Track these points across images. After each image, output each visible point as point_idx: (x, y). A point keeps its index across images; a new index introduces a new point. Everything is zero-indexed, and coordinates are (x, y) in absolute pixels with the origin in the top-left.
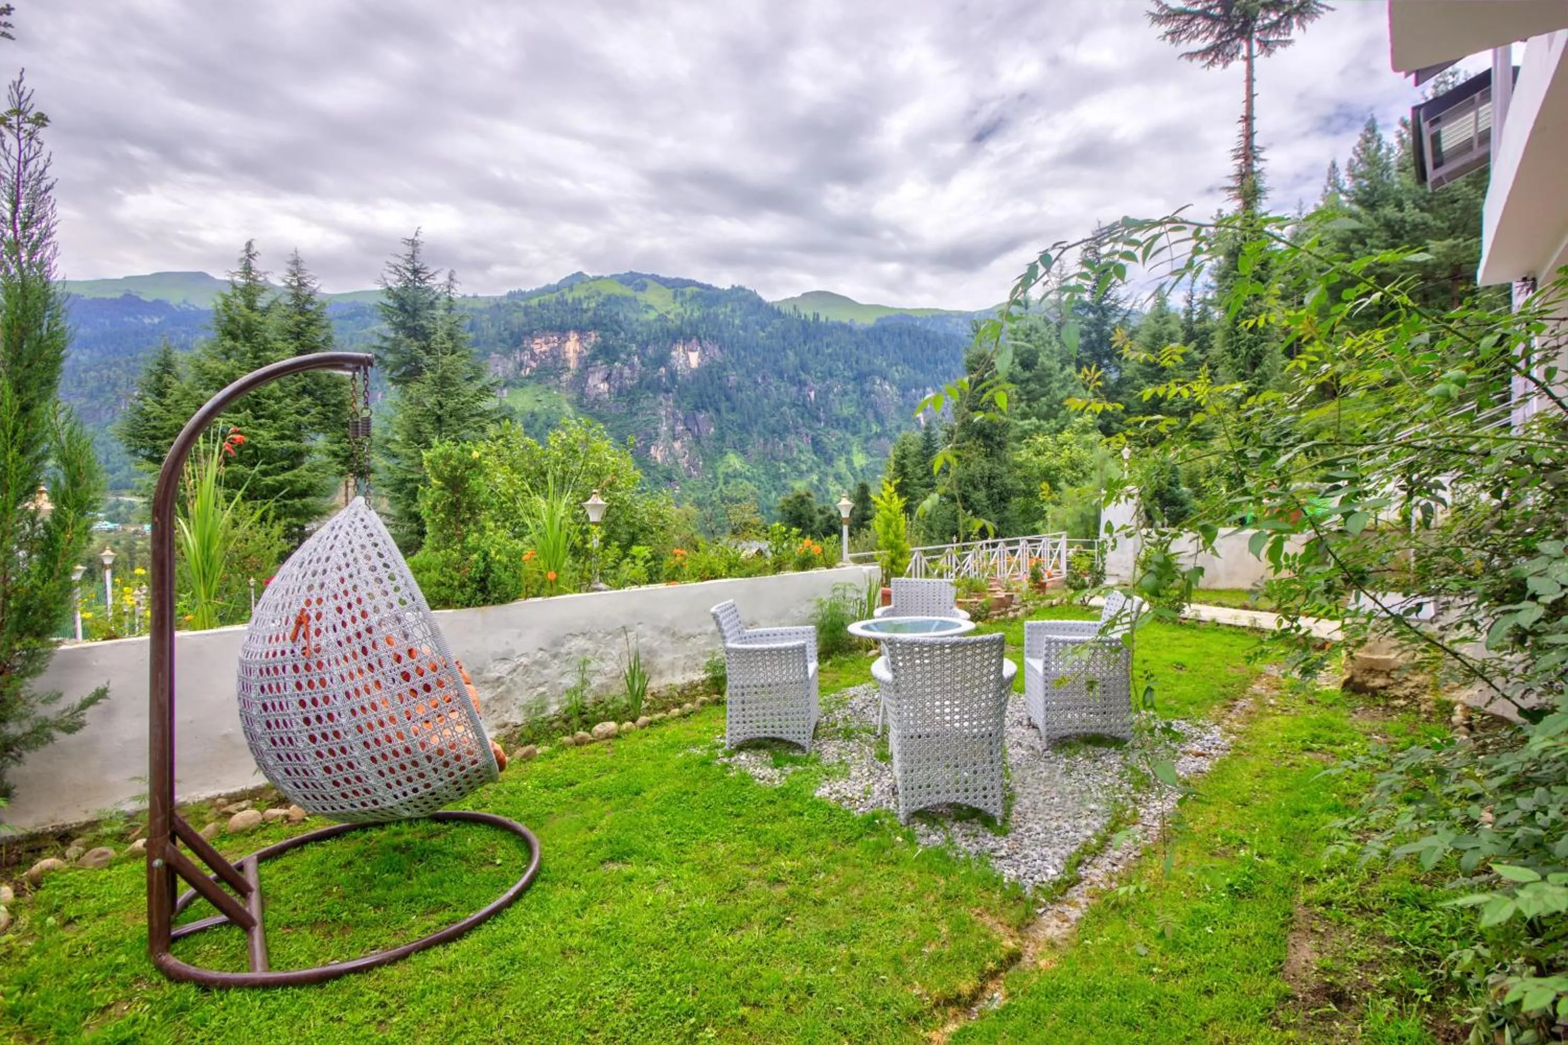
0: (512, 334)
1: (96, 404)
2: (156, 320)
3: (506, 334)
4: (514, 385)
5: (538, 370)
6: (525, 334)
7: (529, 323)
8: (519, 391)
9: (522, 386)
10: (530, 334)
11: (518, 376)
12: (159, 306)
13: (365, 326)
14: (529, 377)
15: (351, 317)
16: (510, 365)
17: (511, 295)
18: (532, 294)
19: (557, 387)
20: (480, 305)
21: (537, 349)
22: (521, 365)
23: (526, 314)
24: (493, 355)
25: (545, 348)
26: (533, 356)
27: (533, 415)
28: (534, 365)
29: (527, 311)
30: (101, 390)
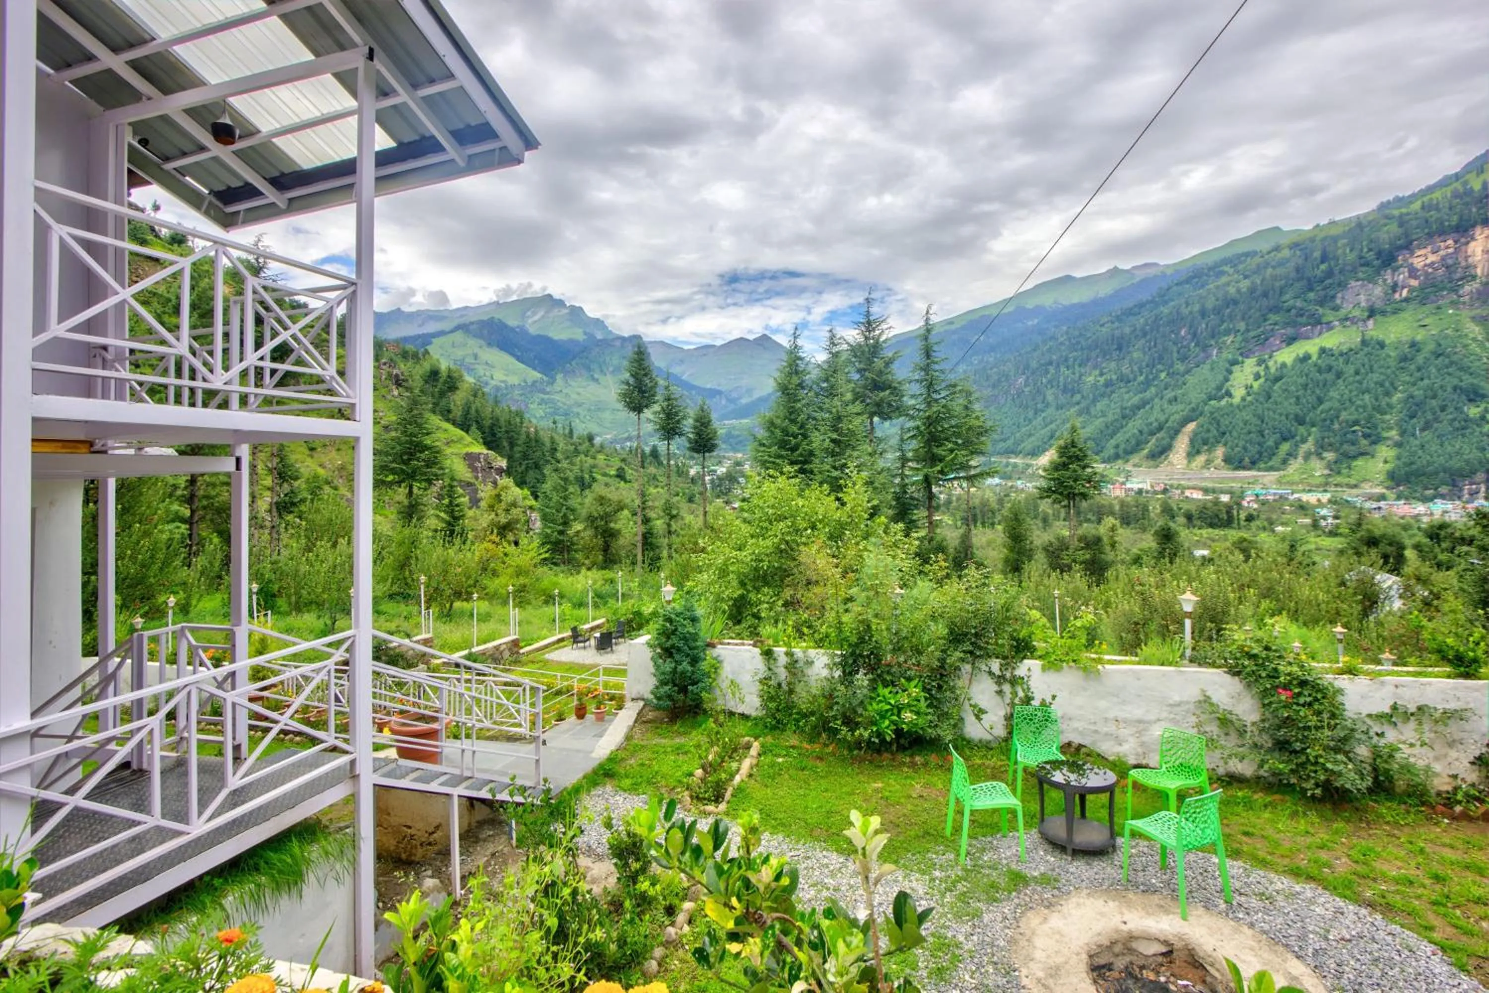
0: (1379, 254)
1: (996, 392)
2: (1036, 321)
3: (1371, 256)
4: (1383, 313)
5: (1422, 288)
6: (1400, 248)
7: (1406, 235)
8: (1391, 319)
9: (1395, 312)
10: (1408, 246)
11: (1388, 300)
12: (1038, 310)
13: (1203, 286)
14: (1406, 300)
15: (1188, 281)
16: (1378, 291)
17: (1383, 206)
18: (1414, 197)
19: (1453, 304)
20: (1334, 231)
21: (1418, 262)
22: (1394, 288)
23: (1401, 225)
24: (1353, 283)
25: (1432, 258)
26: (1413, 272)
27: (1413, 344)
28: (1414, 283)
29: (1402, 222)
30: (999, 381)
